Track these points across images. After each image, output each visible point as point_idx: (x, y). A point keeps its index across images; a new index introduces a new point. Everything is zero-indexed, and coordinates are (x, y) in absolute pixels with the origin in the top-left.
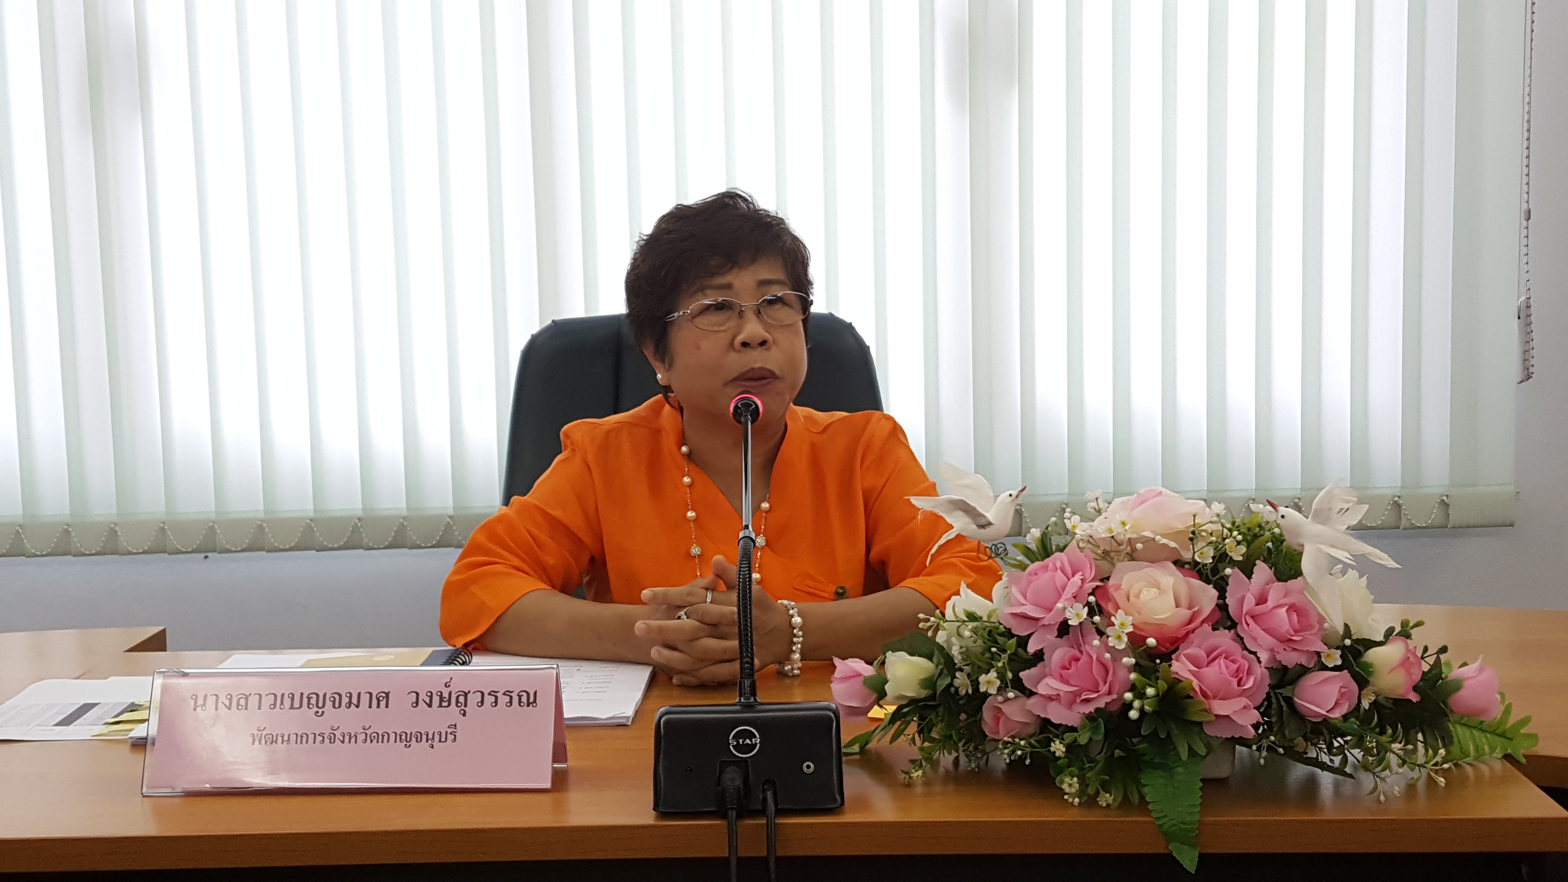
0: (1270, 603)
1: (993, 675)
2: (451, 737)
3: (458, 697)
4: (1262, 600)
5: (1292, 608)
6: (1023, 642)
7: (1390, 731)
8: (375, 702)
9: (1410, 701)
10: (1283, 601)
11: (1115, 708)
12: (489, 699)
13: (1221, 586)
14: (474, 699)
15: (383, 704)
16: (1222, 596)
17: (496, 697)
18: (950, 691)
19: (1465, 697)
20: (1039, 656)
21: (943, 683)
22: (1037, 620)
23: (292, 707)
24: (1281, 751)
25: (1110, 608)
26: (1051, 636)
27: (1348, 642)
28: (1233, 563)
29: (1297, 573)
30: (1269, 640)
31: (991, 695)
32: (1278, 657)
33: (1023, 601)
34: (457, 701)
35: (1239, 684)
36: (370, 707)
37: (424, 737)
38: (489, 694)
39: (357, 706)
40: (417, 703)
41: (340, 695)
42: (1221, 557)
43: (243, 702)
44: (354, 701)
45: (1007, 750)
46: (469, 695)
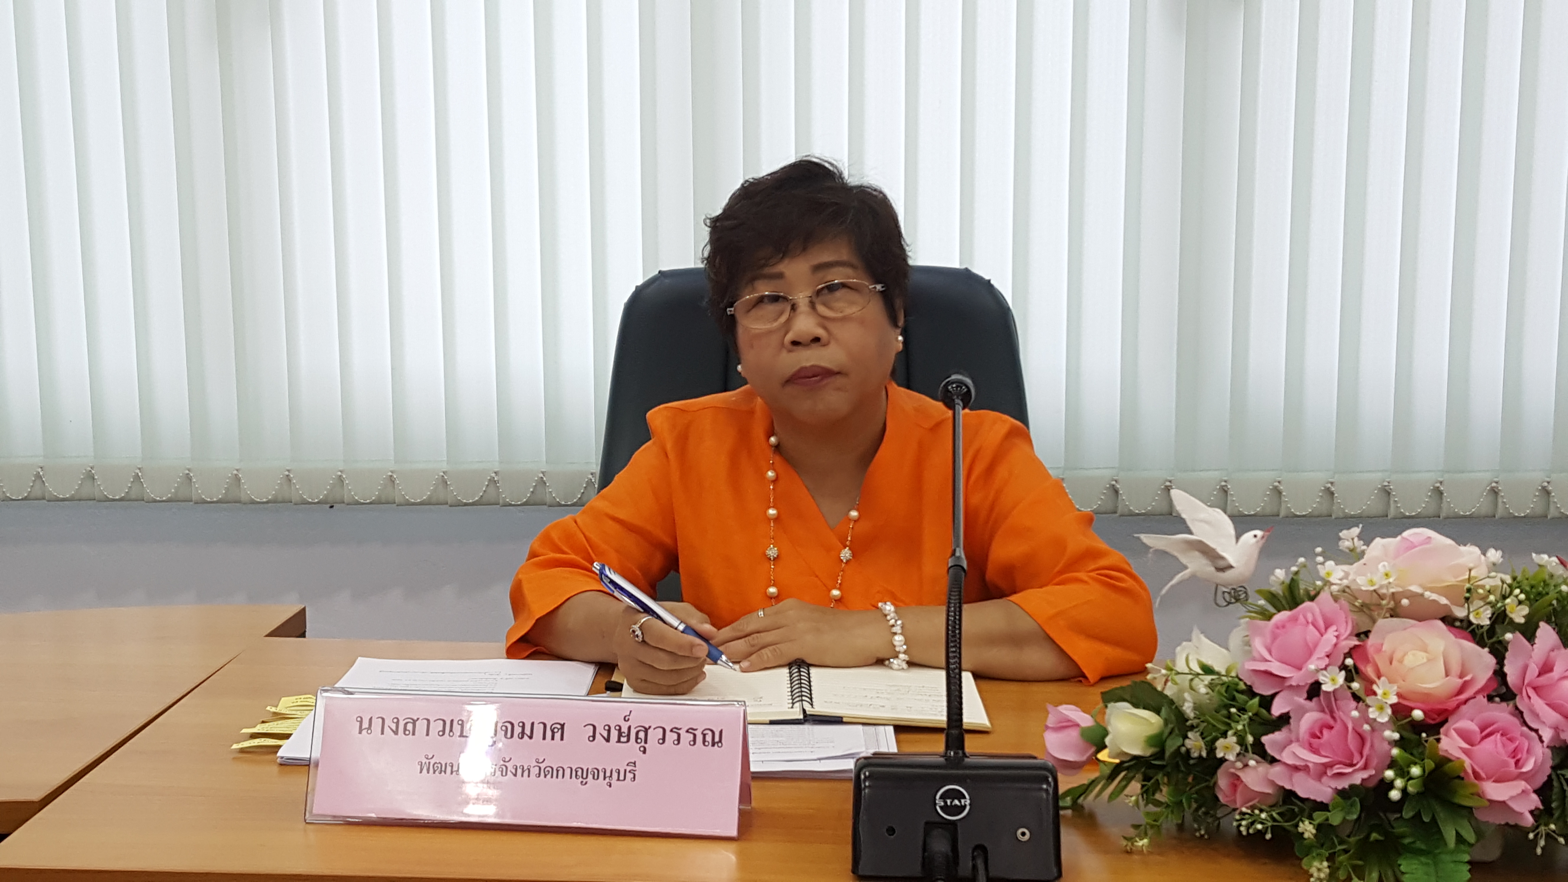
0: (1556, 674)
1: (1232, 739)
2: (630, 776)
3: (637, 733)
4: (1547, 669)
6: (1267, 702)
8: (549, 734)
11: (1372, 786)
12: (671, 737)
13: (1499, 651)
14: (655, 735)
15: (558, 736)
16: (1500, 663)
17: (679, 735)
18: (1180, 753)
20: (1284, 720)
21: (1173, 742)
22: (1281, 679)
24: (1562, 840)
25: (1369, 671)
26: (1301, 700)
28: (1514, 627)
30: (1552, 716)
31: (1228, 761)
33: (1268, 657)
34: (637, 738)
35: (1517, 766)
36: (544, 738)
37: (601, 775)
38: (671, 731)
39: (531, 737)
40: (594, 736)
41: (512, 725)
42: (1500, 618)
43: (410, 727)
44: (528, 731)
45: (1244, 823)
46: (649, 731)
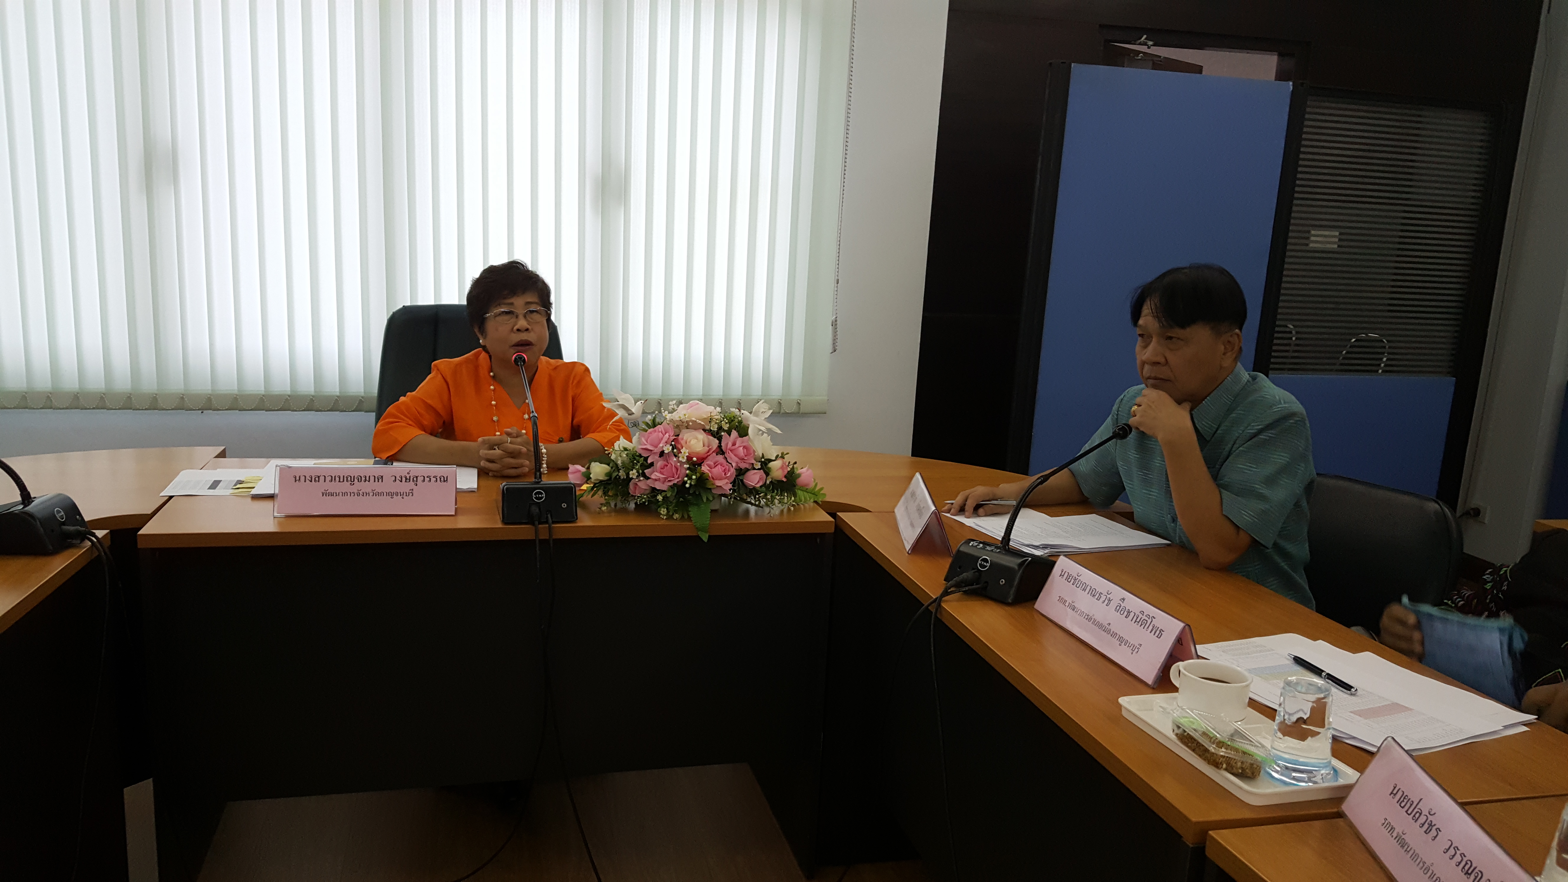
0: (737, 445)
1: (635, 471)
2: (411, 494)
3: (413, 479)
4: (734, 444)
5: (744, 447)
6: (646, 459)
7: (776, 492)
8: (376, 480)
9: (783, 481)
10: (741, 445)
11: (680, 483)
12: (427, 479)
13: (720, 439)
14: (420, 479)
15: (380, 480)
16: (720, 443)
17: (430, 479)
18: (618, 478)
19: (801, 480)
20: (652, 464)
21: (615, 474)
22: (651, 450)
23: (339, 481)
24: (738, 498)
25: (679, 447)
26: (657, 457)
27: (763, 460)
28: (724, 431)
29: (747, 434)
30: (736, 459)
31: (633, 479)
32: (739, 465)
33: (646, 444)
34: (413, 480)
35: (725, 475)
36: (375, 482)
37: (399, 494)
38: (427, 477)
39: (369, 481)
40: (395, 480)
41: (361, 477)
42: (720, 428)
43: (317, 479)
44: (367, 479)
45: (639, 500)
46: (418, 478)
